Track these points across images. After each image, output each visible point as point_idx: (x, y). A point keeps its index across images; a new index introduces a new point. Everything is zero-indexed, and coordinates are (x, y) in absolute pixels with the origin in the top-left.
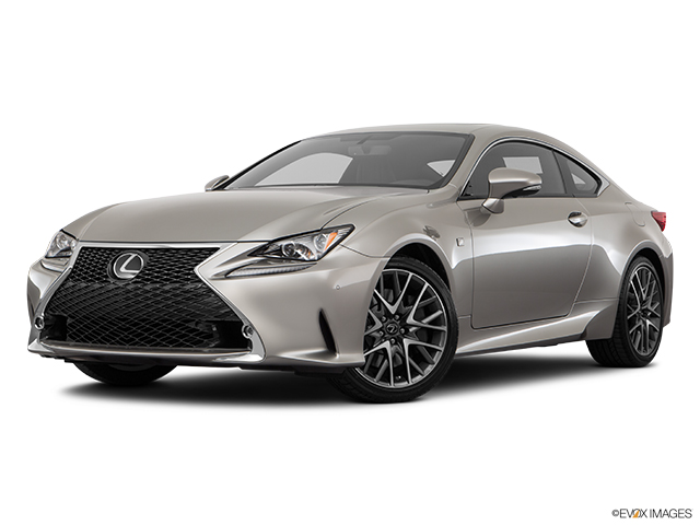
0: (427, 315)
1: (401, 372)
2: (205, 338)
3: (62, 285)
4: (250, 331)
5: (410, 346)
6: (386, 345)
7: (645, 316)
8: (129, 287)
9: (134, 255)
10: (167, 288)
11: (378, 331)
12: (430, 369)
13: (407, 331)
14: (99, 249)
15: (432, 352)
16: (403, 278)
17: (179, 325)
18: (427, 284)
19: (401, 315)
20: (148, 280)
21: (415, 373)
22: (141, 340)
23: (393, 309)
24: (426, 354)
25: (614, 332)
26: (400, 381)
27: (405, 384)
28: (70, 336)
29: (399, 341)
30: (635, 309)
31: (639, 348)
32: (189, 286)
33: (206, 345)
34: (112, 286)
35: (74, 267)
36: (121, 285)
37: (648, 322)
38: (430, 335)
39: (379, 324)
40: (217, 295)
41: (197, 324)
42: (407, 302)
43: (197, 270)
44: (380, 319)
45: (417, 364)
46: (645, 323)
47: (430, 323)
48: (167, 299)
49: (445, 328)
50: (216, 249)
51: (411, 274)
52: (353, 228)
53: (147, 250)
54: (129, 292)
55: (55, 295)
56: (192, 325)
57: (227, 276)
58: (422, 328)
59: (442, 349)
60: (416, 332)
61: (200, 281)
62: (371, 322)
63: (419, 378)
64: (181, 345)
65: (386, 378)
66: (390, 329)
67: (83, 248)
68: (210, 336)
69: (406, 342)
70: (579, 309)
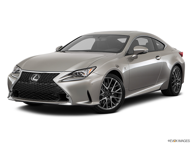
0: (117, 90)
1: (110, 105)
2: (56, 98)
3: (17, 82)
4: (68, 96)
5: (112, 98)
6: (106, 98)
7: (177, 82)
8: (36, 84)
9: (36, 75)
10: (46, 84)
11: (103, 94)
12: (117, 104)
13: (111, 94)
14: (27, 72)
15: (118, 99)
16: (110, 80)
17: (49, 95)
18: (117, 81)
19: (109, 90)
20: (40, 82)
21: (113, 105)
22: (39, 98)
23: (107, 88)
24: (116, 100)
25: (168, 87)
26: (109, 108)
27: (111, 108)
28: (20, 96)
29: (109, 97)
30: (174, 80)
31: (175, 91)
32: (52, 84)
33: (57, 100)
34: (31, 84)
35: (20, 77)
36: (33, 83)
37: (178, 84)
38: (117, 95)
39: (103, 93)
40: (59, 87)
41: (54, 94)
42: (111, 86)
43: (54, 80)
44: (104, 91)
45: (114, 103)
46: (177, 84)
47: (117, 92)
48: (46, 87)
49: (121, 93)
50: (59, 74)
51: (112, 79)
52: (96, 67)
53: (40, 73)
54: (35, 85)
55: (15, 85)
56: (53, 95)
57: (62, 81)
58: (115, 93)
59: (121, 99)
60: (114, 94)
61: (55, 83)
62: (101, 92)
63: (114, 107)
64: (50, 100)
65: (105, 107)
66: (107, 94)
67: (23, 72)
68: (57, 98)
69: (111, 97)
70: (159, 82)
